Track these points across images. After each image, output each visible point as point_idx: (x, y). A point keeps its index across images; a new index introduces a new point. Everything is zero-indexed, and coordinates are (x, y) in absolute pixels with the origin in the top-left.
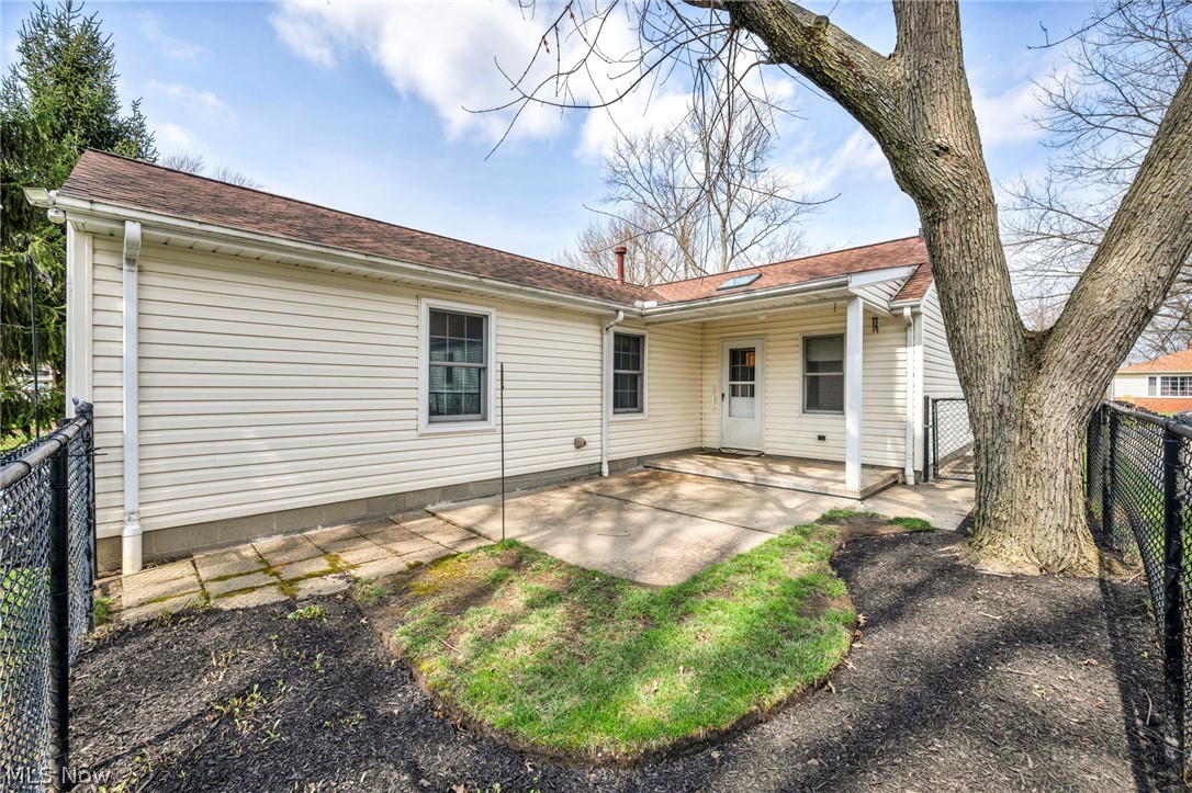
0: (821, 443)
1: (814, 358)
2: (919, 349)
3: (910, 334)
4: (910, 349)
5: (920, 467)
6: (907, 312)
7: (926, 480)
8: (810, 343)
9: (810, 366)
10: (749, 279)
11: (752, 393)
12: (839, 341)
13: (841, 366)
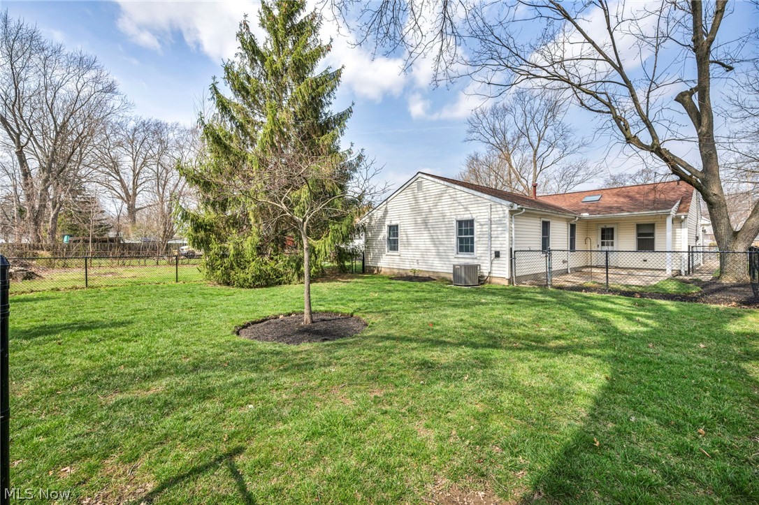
0: (645, 263)
1: (640, 232)
2: (686, 230)
3: (683, 224)
4: (683, 229)
5: (687, 270)
6: (683, 217)
7: (689, 273)
8: (639, 226)
9: (639, 235)
10: (597, 198)
11: (612, 245)
12: (652, 226)
13: (652, 234)
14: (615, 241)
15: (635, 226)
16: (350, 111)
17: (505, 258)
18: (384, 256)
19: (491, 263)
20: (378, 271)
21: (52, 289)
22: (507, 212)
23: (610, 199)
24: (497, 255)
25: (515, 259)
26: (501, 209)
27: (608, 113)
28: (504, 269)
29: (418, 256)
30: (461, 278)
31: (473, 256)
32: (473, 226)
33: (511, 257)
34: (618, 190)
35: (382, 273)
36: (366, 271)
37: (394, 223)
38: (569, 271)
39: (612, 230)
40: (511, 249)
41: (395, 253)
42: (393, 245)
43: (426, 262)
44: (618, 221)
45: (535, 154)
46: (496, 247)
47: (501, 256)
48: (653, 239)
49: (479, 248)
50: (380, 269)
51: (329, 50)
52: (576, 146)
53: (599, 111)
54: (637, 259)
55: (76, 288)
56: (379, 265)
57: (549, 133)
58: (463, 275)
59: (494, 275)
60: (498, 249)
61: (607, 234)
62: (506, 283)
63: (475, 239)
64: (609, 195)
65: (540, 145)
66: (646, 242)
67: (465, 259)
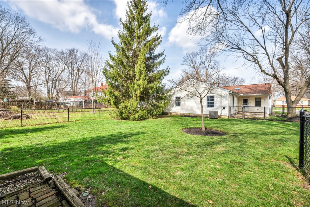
0: (258, 110)
4: (270, 100)
5: (271, 112)
8: (256, 98)
9: (256, 101)
10: (240, 88)
11: (247, 104)
12: (260, 98)
13: (260, 101)
14: (248, 103)
15: (255, 98)
16: (163, 53)
17: (227, 109)
18: (173, 108)
19: (222, 111)
20: (170, 114)
21: (56, 122)
22: (228, 93)
23: (244, 89)
24: (224, 108)
25: (231, 109)
26: (225, 93)
27: (254, 62)
28: (227, 113)
29: (189, 108)
30: (213, 116)
31: (214, 108)
32: (214, 98)
33: (229, 109)
34: (245, 86)
35: (172, 114)
36: (164, 114)
37: (178, 96)
38: (236, 114)
39: (247, 99)
40: (229, 106)
41: (179, 107)
42: (178, 104)
43: (192, 110)
44: (249, 97)
45: (207, 71)
46: (223, 105)
47: (225, 108)
48: (261, 103)
49: (216, 106)
50: (171, 113)
51: (157, 30)
52: (221, 69)
53: (251, 61)
54: (255, 109)
55: (65, 122)
56: (171, 111)
57: (212, 63)
58: (214, 115)
59: (222, 115)
60: (224, 106)
61: (246, 101)
62: (227, 117)
63: (215, 103)
64: (243, 88)
65: (209, 68)
66: (258, 104)
67: (211, 109)
